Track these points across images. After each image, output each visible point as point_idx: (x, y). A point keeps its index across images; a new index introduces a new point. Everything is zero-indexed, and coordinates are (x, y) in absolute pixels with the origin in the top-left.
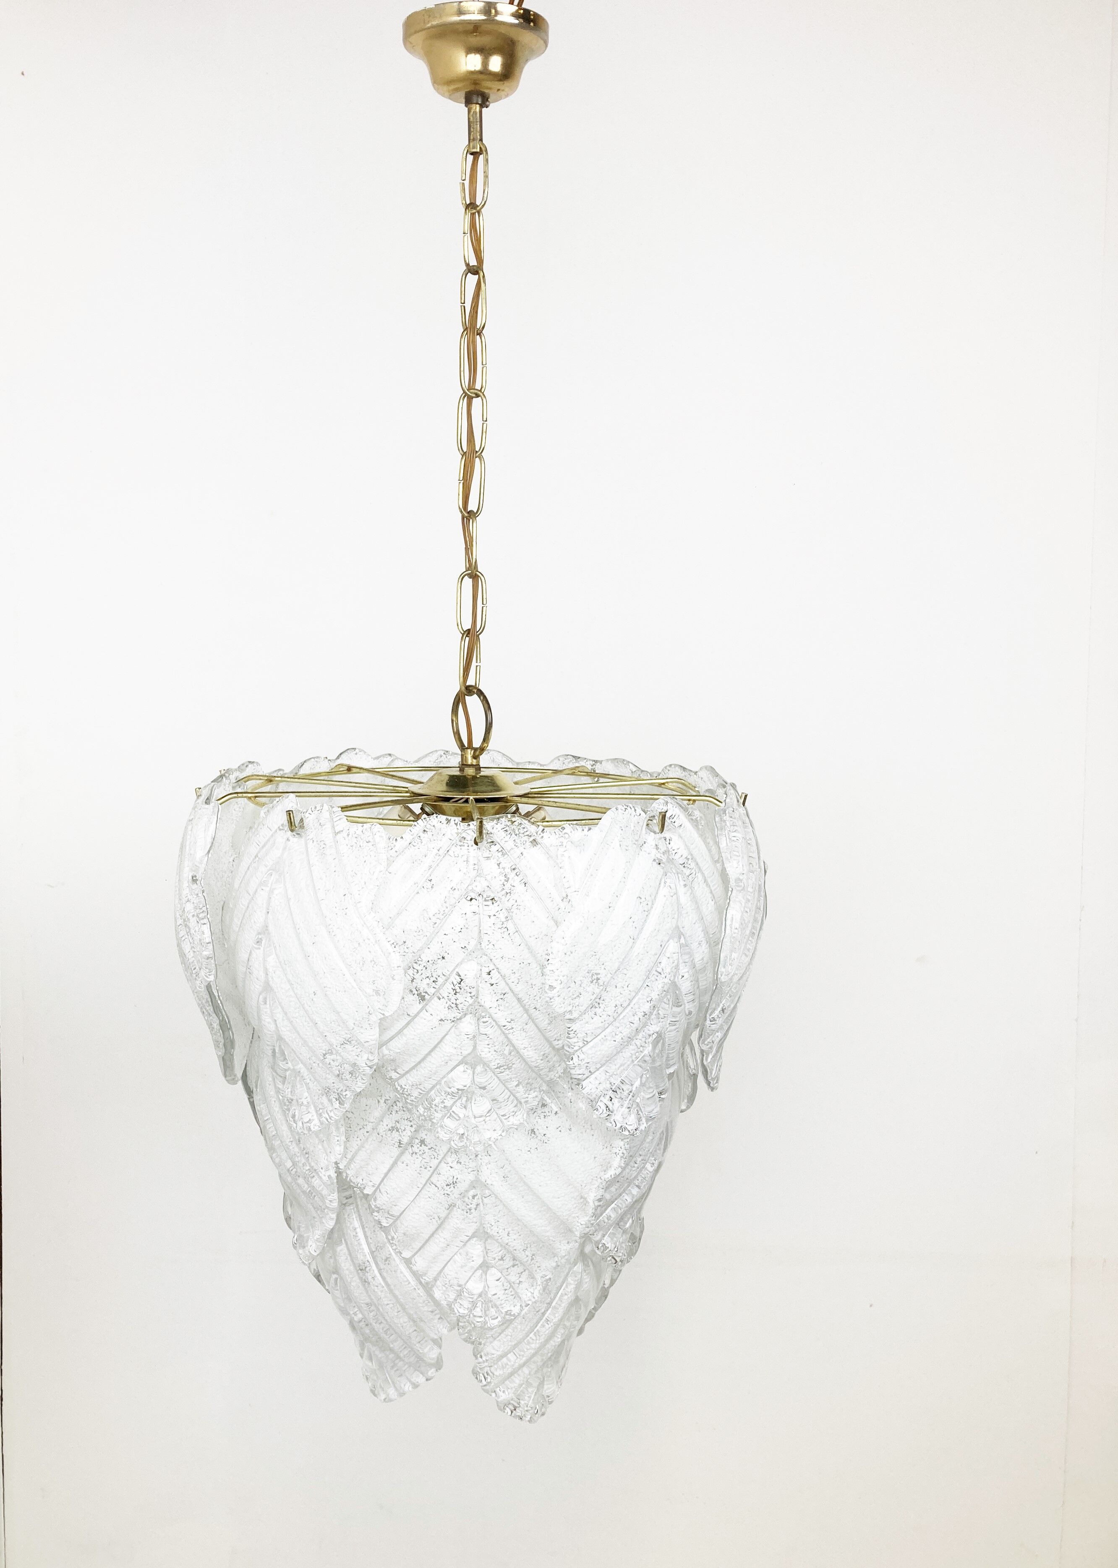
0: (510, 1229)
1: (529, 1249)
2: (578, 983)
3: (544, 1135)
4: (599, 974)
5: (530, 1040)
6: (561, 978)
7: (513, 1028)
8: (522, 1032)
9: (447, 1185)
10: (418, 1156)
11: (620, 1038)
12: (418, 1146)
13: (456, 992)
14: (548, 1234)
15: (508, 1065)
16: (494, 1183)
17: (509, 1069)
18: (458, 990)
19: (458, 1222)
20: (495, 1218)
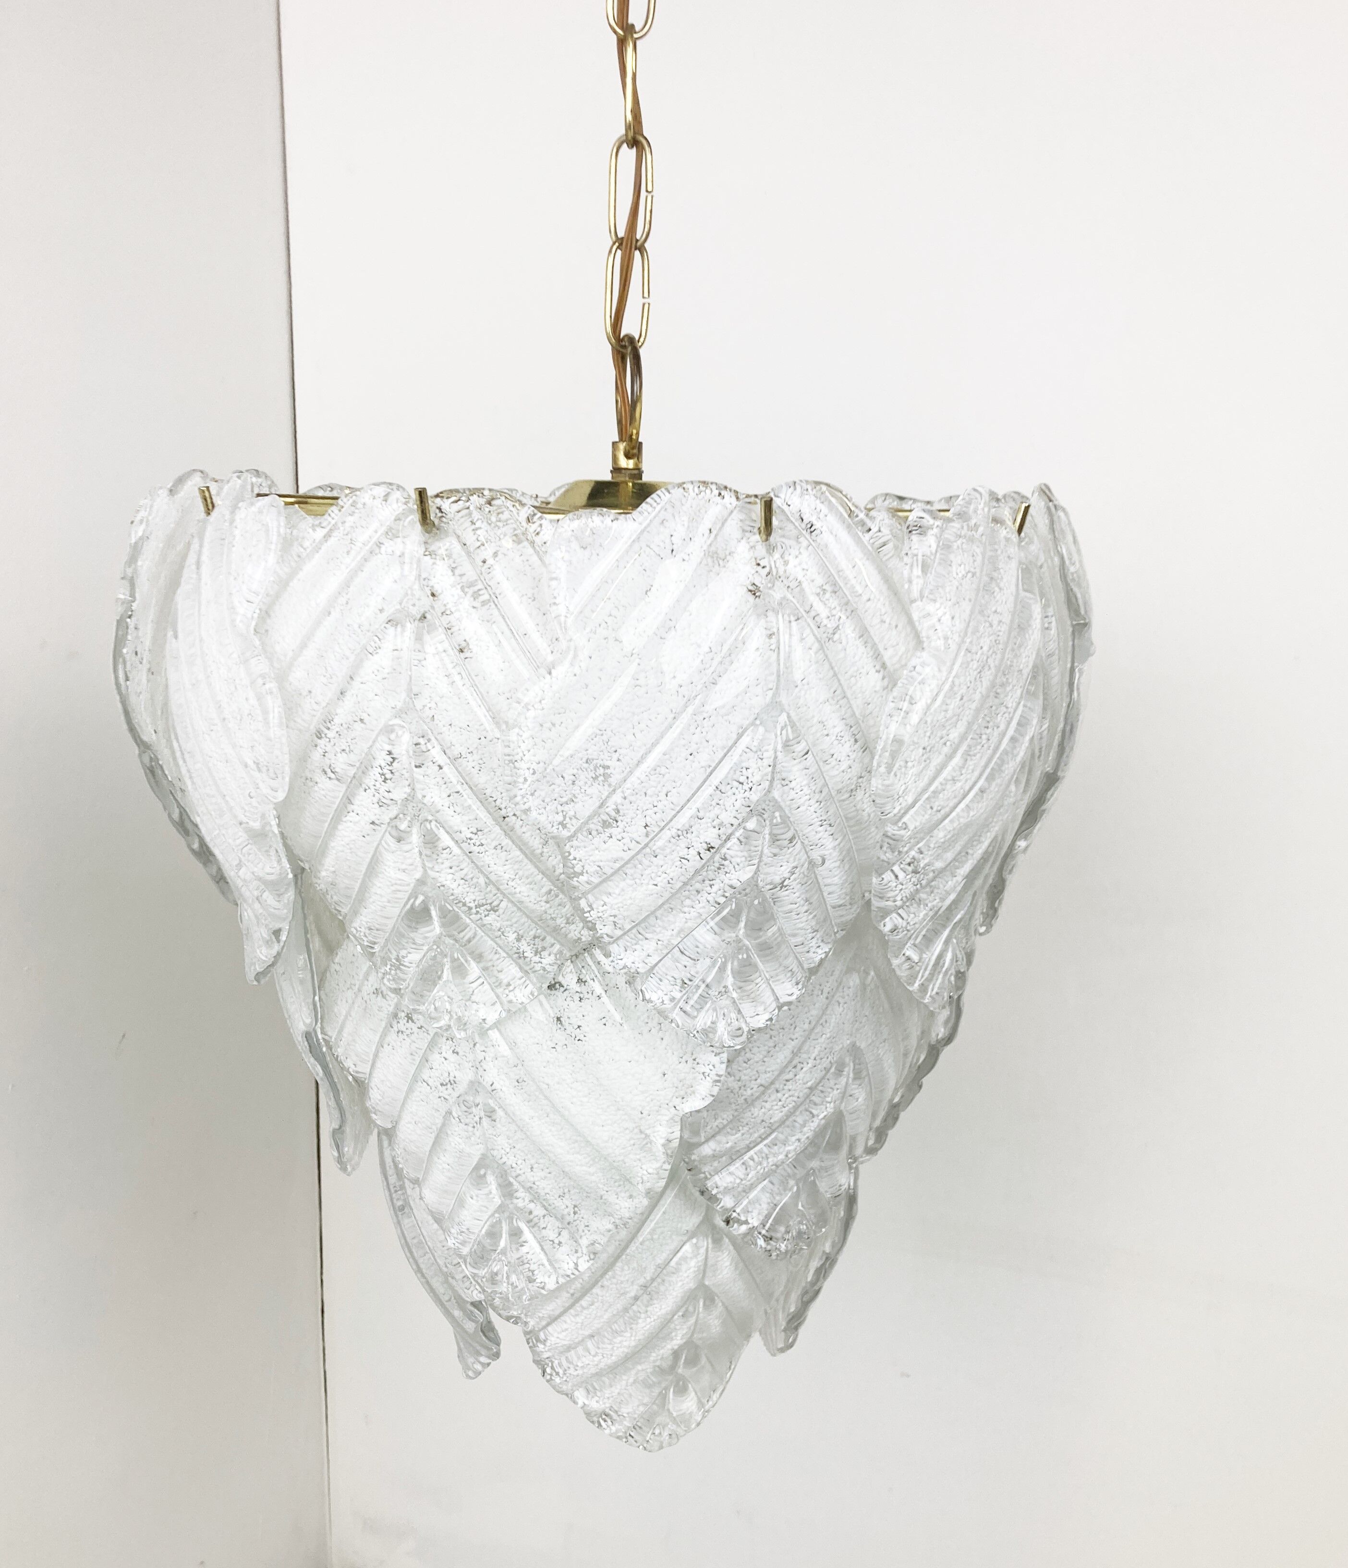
0: (533, 1161)
1: (567, 1196)
2: (569, 778)
3: (579, 1027)
4: (608, 767)
5: (516, 867)
6: (534, 766)
7: (482, 845)
8: (499, 851)
9: (442, 1085)
10: (405, 1037)
11: (666, 881)
12: (405, 1021)
13: (386, 779)
14: (593, 1178)
15: (491, 904)
16: (504, 1089)
17: (495, 911)
18: (389, 776)
19: (460, 1141)
20: (511, 1141)
